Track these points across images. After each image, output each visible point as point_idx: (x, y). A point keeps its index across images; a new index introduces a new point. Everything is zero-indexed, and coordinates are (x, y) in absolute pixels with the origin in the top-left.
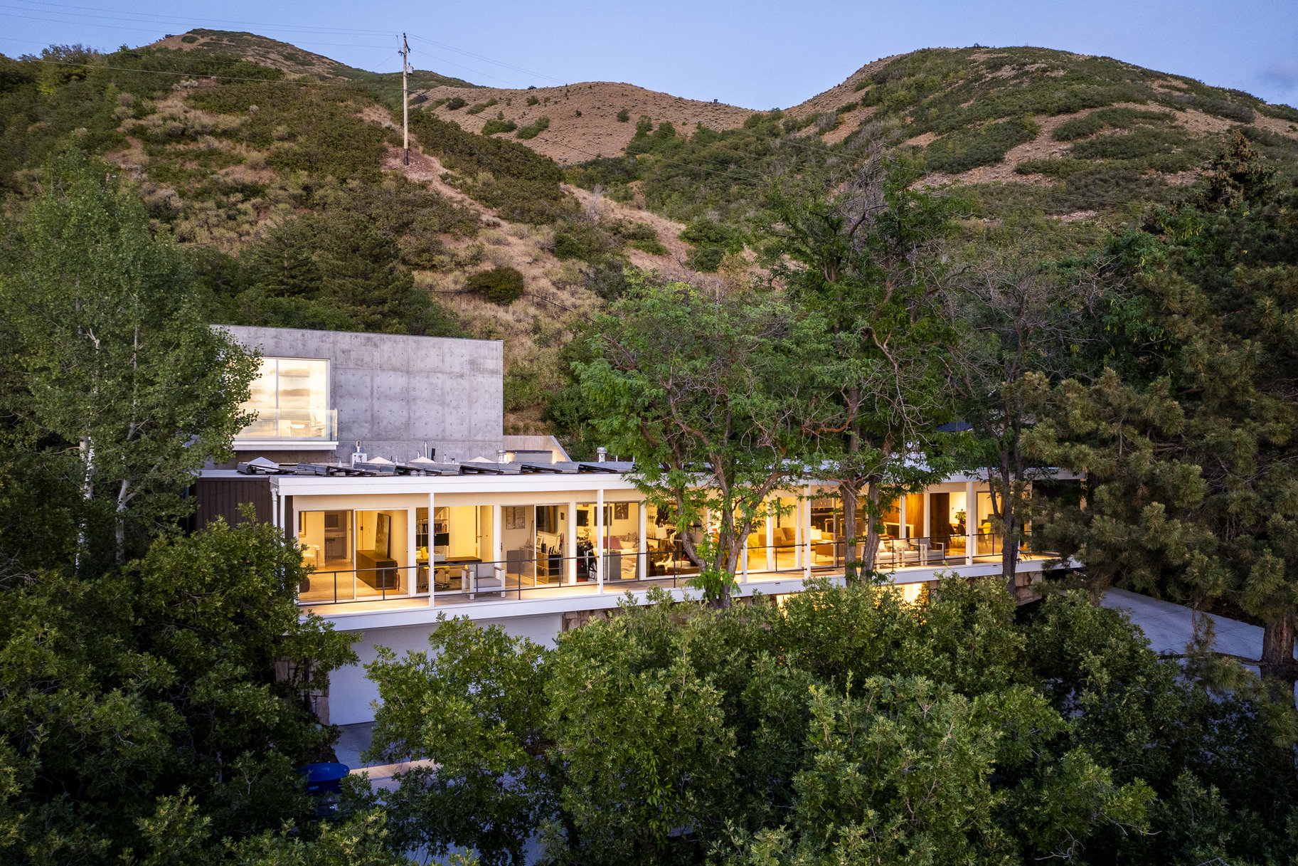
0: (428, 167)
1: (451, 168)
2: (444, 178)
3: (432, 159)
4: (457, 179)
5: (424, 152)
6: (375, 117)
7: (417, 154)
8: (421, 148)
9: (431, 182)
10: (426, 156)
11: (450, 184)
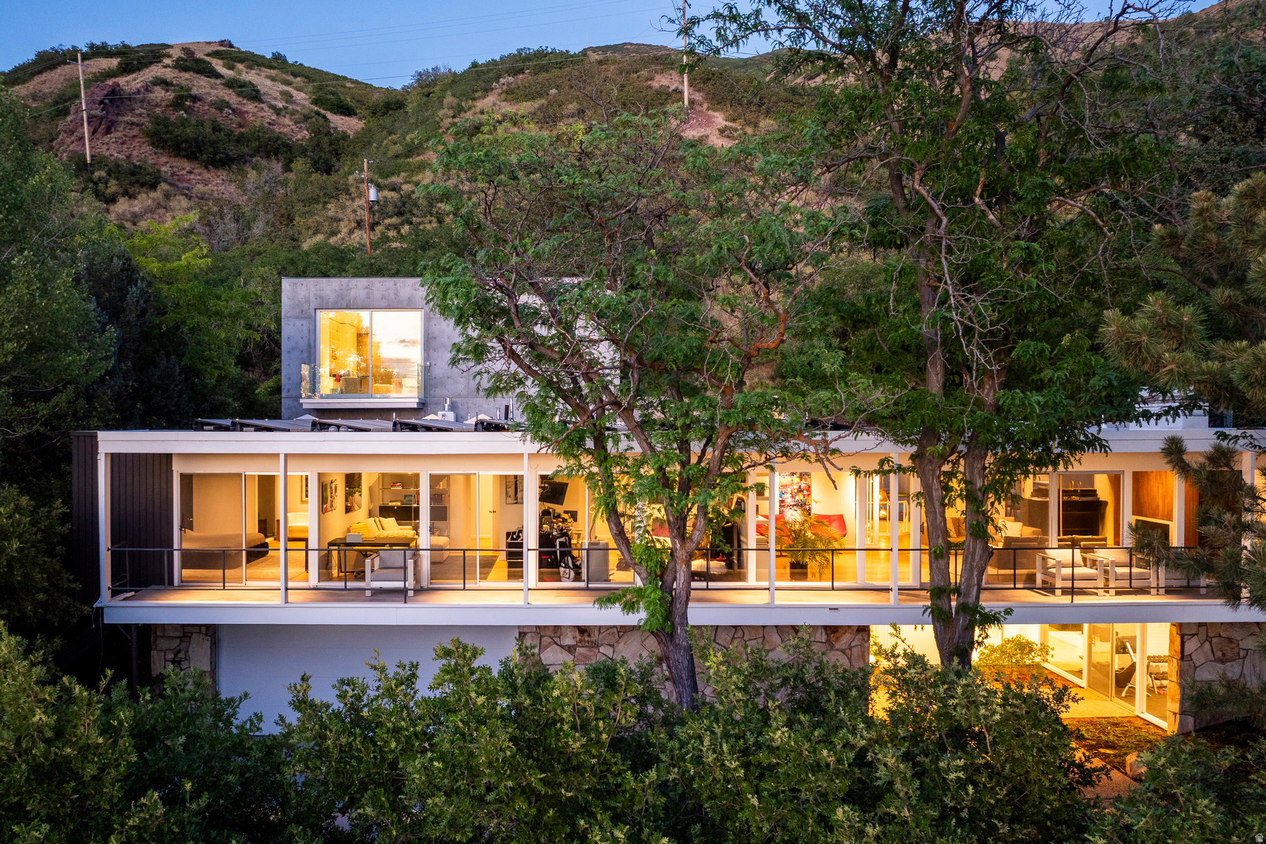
0: (709, 122)
1: (734, 120)
2: (722, 131)
3: (716, 114)
4: (736, 130)
5: (708, 109)
6: (665, 82)
7: (701, 112)
8: (705, 105)
9: (707, 137)
10: (710, 112)
11: (728, 137)
